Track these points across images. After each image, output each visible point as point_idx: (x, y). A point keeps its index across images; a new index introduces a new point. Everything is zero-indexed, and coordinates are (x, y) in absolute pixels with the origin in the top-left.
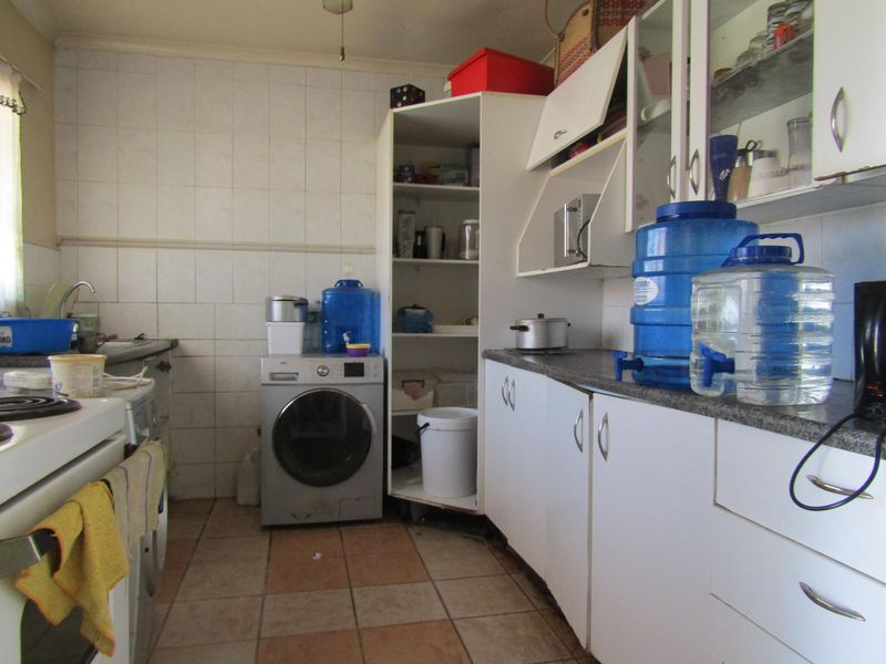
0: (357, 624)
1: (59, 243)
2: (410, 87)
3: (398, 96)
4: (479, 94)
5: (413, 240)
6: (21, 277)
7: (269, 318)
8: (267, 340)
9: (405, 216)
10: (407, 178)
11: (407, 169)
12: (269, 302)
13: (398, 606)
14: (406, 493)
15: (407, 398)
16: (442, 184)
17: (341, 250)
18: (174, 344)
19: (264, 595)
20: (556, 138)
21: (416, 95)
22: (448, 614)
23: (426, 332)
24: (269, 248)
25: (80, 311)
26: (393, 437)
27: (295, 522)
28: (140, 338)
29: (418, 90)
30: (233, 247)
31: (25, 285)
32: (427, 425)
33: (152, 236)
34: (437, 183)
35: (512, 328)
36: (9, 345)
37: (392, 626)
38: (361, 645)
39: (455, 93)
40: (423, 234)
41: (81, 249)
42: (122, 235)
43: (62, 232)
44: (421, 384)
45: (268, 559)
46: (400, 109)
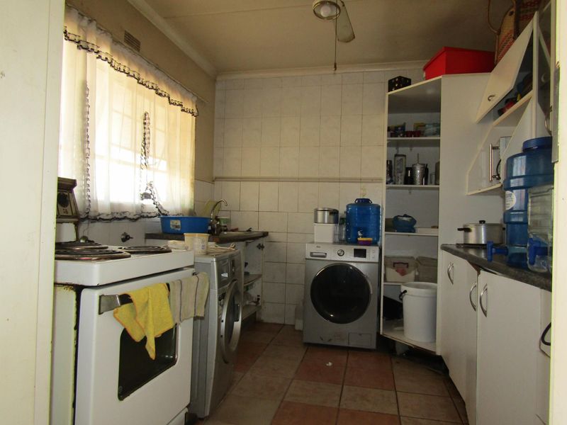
0: (339, 405)
1: (214, 180)
2: (400, 78)
3: (392, 84)
4: (440, 77)
5: (404, 173)
6: (193, 197)
7: (316, 221)
8: (313, 234)
9: (399, 158)
10: (399, 134)
11: (399, 128)
12: (316, 211)
13: (368, 401)
14: (393, 335)
15: (397, 274)
16: (426, 136)
17: (360, 181)
18: (265, 234)
19: (293, 379)
20: (489, 100)
21: (404, 82)
22: (398, 411)
23: (411, 232)
24: (319, 180)
25: (222, 216)
26: (384, 297)
27: (321, 342)
28: (249, 230)
29: (406, 79)
30: (299, 180)
31: (195, 200)
32: (405, 291)
33: (257, 175)
34: (423, 136)
35: (459, 230)
36: (179, 229)
37: (359, 411)
38: (337, 417)
39: (427, 78)
40: (412, 170)
41: (224, 183)
42: (243, 175)
43: (215, 174)
44: (406, 265)
45: (302, 361)
46: (394, 92)
